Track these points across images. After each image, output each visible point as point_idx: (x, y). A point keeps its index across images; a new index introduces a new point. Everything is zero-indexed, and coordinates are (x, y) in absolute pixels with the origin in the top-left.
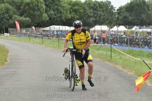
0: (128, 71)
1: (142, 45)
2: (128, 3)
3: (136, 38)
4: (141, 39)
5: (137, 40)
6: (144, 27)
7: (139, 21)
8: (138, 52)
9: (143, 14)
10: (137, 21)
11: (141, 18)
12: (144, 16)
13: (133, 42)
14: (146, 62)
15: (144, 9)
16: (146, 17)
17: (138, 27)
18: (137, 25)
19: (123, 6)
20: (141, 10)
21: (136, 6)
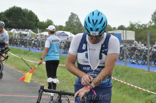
0: (9, 66)
1: (19, 44)
2: (7, 10)
3: (15, 39)
4: (19, 39)
5: (15, 41)
6: (21, 29)
7: (16, 25)
8: (17, 50)
9: (20, 20)
10: (15, 25)
11: (18, 22)
12: (20, 21)
13: (12, 42)
14: (24, 59)
15: (20, 15)
16: (22, 22)
17: (15, 30)
18: (15, 28)
19: (3, 12)
20: (18, 16)
21: (14, 12)
